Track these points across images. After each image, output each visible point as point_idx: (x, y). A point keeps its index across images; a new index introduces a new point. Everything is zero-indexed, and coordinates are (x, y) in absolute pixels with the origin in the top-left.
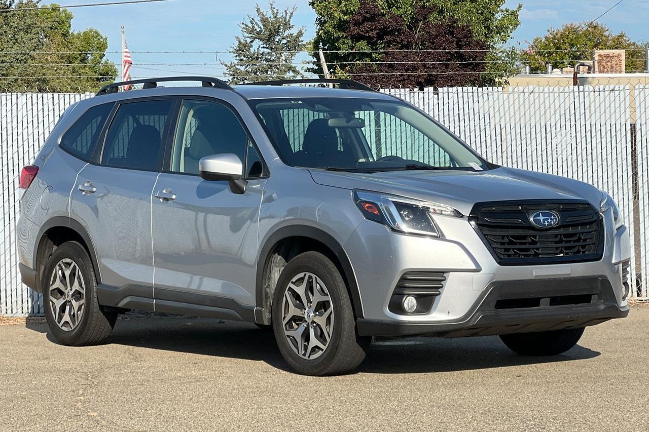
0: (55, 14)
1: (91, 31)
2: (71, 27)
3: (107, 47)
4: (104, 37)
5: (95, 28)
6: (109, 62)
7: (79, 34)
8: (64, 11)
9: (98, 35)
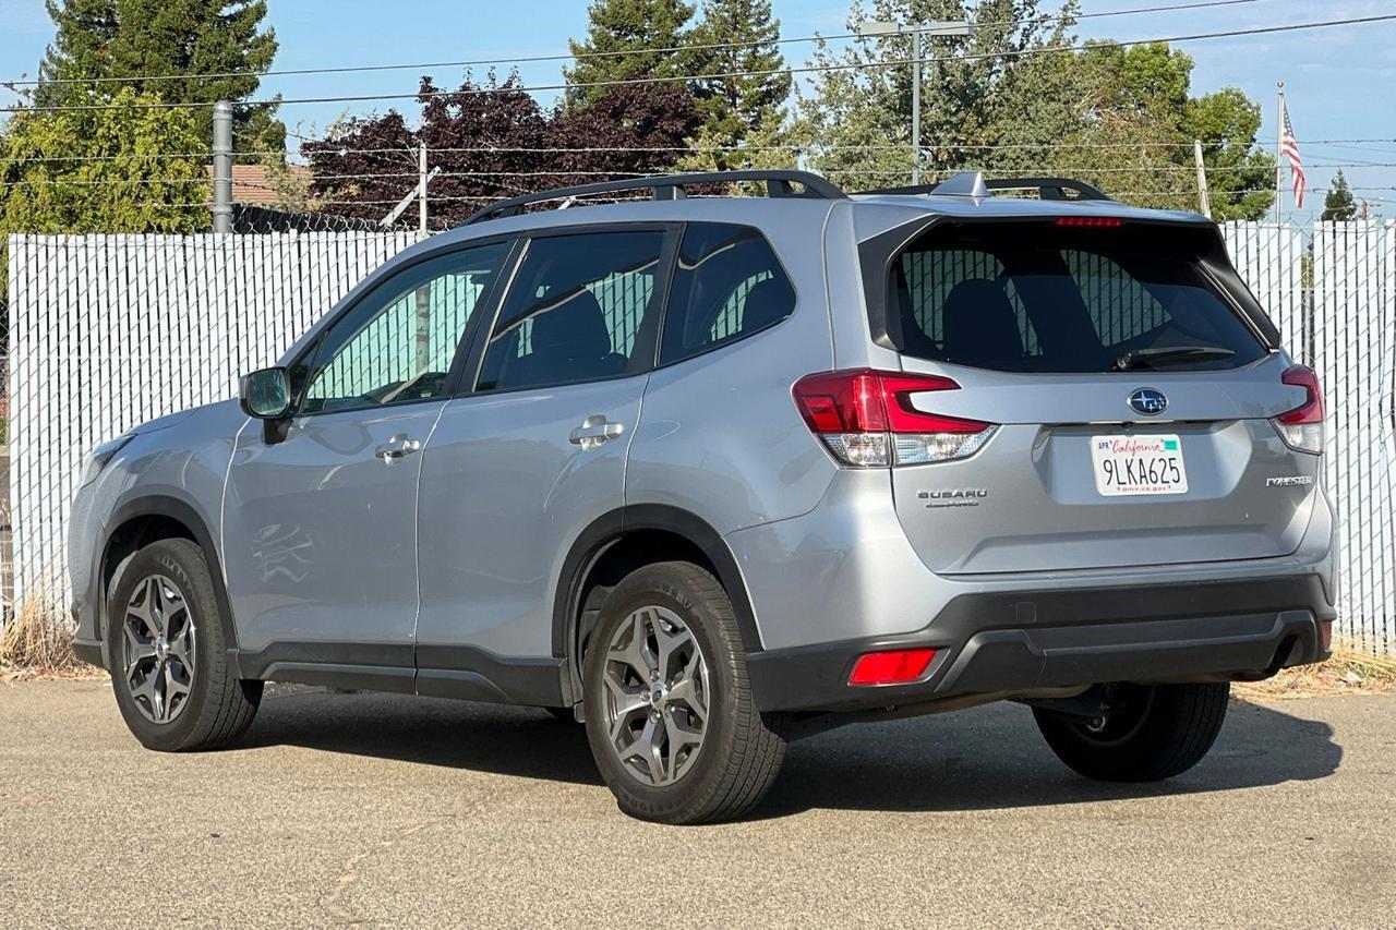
0: (1157, 60)
1: (1228, 93)
2: (1191, 85)
3: (1259, 125)
4: (1254, 105)
5: (1235, 87)
6: (1264, 154)
7: (1205, 100)
8: (1177, 54)
9: (1243, 100)
